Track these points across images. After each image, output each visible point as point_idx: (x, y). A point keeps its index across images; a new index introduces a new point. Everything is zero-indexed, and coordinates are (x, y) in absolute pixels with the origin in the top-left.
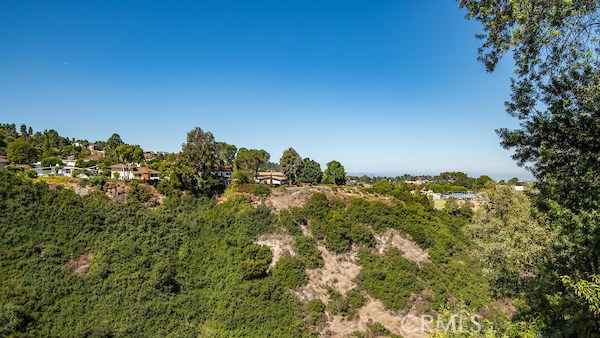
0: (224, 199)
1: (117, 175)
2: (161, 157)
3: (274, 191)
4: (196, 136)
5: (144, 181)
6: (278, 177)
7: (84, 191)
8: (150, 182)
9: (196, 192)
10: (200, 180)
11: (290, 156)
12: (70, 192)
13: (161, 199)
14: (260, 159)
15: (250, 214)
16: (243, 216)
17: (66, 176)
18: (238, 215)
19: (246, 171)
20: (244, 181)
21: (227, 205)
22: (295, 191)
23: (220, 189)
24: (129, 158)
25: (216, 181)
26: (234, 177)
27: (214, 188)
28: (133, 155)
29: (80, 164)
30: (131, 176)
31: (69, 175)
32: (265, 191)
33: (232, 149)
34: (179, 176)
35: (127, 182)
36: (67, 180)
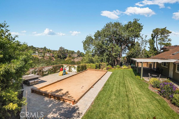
0: (66, 59)
1: (46, 55)
2: (54, 51)
3: (75, 58)
4: (61, 48)
5: (51, 56)
6: (76, 55)
7: (40, 58)
8: (53, 56)
9: (61, 58)
10: (62, 56)
11: (79, 52)
12: (38, 58)
13: (55, 59)
14: (73, 52)
15: (71, 62)
16: (70, 62)
17: (37, 55)
18: (69, 62)
19: (70, 54)
20: (70, 56)
21: (67, 61)
22: (79, 58)
23: (66, 58)
24: (48, 52)
25: (65, 56)
26: (68, 56)
27: (64, 57)
28: (49, 51)
29: (39, 53)
30: (49, 55)
31: (38, 55)
32: (74, 58)
33: (68, 50)
34: (58, 55)
35: (48, 56)
36: (37, 56)
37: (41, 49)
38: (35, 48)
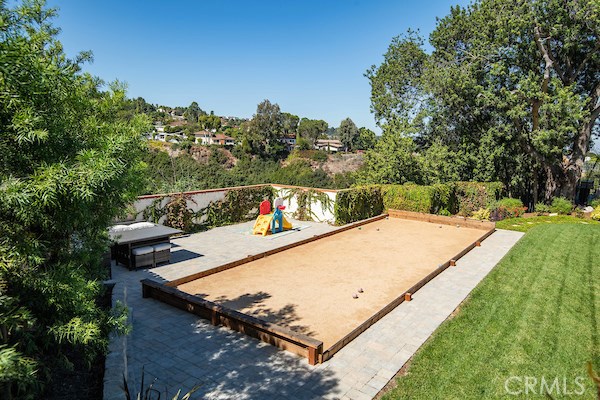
0: (287, 163)
1: (200, 141)
2: (233, 122)
3: (331, 157)
4: (265, 107)
5: (222, 146)
6: (334, 143)
7: (176, 153)
8: (227, 147)
9: (263, 157)
10: (267, 147)
11: (348, 125)
12: (165, 154)
13: (236, 161)
14: (319, 129)
15: (309, 177)
16: (303, 178)
17: (160, 141)
18: (298, 177)
19: (307, 139)
20: (305, 148)
21: (289, 168)
22: (350, 157)
23: (284, 154)
24: (209, 126)
25: (281, 148)
26: (296, 144)
27: (278, 153)
28: (212, 123)
29: (168, 131)
30: (211, 142)
31: (164, 140)
32: (322, 157)
33: (295, 119)
34: (251, 142)
35: (208, 147)
36: (162, 144)
37: (179, 111)
38: (153, 108)
